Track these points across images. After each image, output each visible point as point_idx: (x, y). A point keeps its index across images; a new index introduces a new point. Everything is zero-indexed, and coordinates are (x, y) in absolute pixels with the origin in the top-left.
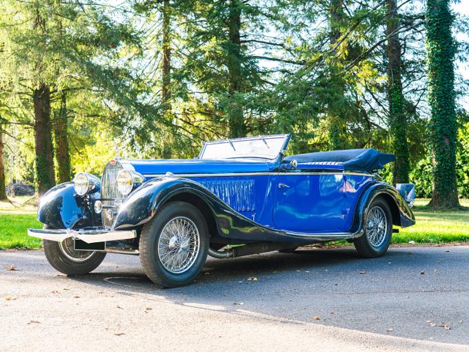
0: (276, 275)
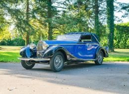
0: (79, 69)
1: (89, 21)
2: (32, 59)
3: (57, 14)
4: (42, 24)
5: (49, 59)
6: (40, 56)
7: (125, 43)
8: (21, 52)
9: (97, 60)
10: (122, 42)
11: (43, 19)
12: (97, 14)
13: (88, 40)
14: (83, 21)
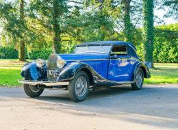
1: (116, 23)
2: (41, 82)
3: (66, 11)
4: (45, 26)
5: (67, 83)
6: (52, 79)
7: (167, 55)
8: (23, 72)
9: (135, 83)
10: (163, 53)
11: (46, 18)
12: (128, 12)
13: (122, 53)
14: (108, 23)
